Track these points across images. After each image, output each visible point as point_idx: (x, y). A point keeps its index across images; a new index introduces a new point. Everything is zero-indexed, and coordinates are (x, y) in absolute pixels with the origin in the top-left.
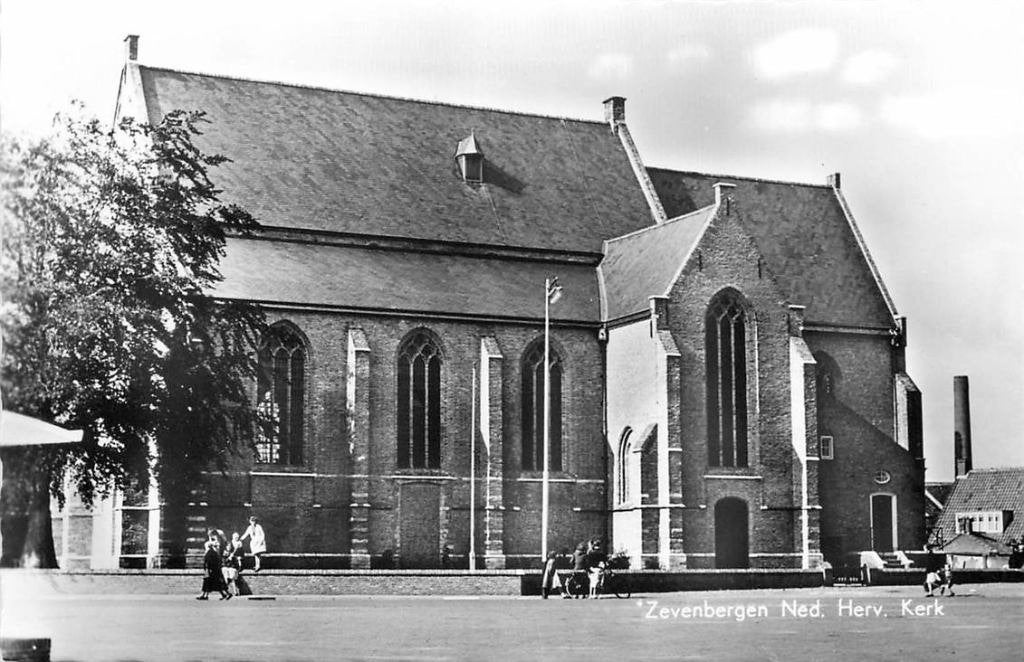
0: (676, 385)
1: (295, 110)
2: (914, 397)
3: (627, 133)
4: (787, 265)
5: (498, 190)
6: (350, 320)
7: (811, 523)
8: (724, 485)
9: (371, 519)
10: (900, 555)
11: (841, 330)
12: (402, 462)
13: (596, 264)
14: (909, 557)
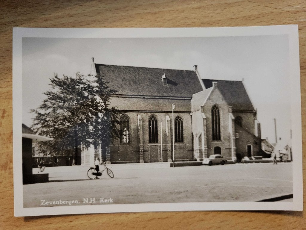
0: (205, 124)
1: (127, 71)
2: (259, 125)
3: (198, 72)
4: (232, 98)
5: (170, 85)
6: (138, 113)
7: (234, 151)
8: (216, 144)
9: (144, 154)
10: (252, 157)
11: (243, 111)
12: (150, 142)
13: (191, 99)
14: (255, 158)
